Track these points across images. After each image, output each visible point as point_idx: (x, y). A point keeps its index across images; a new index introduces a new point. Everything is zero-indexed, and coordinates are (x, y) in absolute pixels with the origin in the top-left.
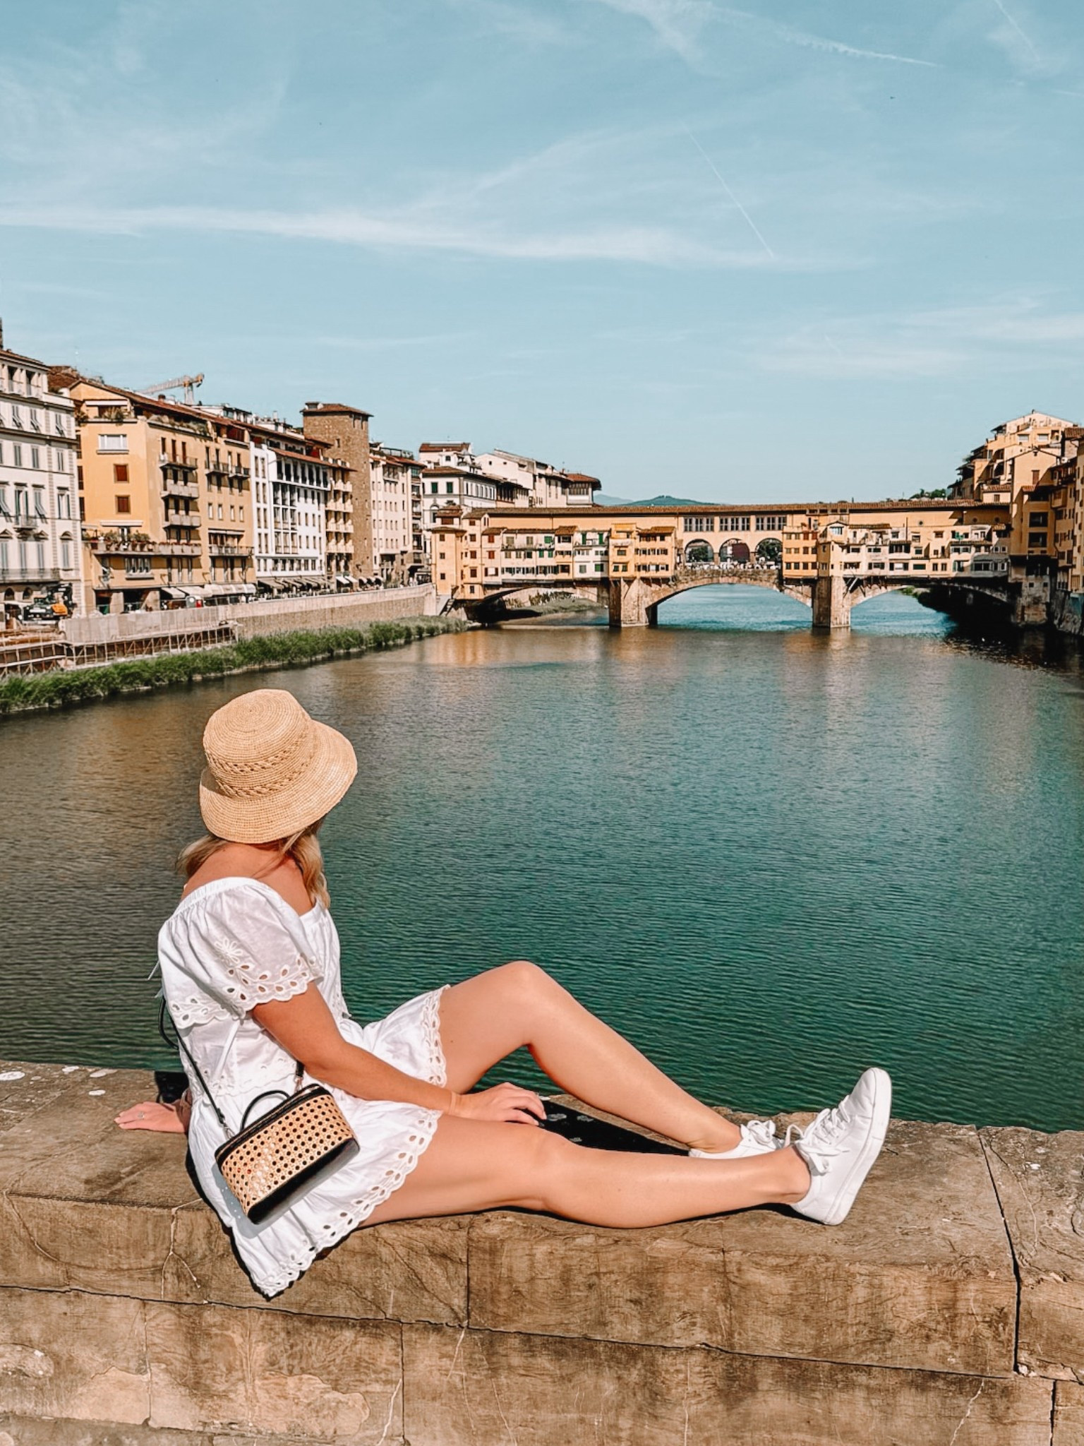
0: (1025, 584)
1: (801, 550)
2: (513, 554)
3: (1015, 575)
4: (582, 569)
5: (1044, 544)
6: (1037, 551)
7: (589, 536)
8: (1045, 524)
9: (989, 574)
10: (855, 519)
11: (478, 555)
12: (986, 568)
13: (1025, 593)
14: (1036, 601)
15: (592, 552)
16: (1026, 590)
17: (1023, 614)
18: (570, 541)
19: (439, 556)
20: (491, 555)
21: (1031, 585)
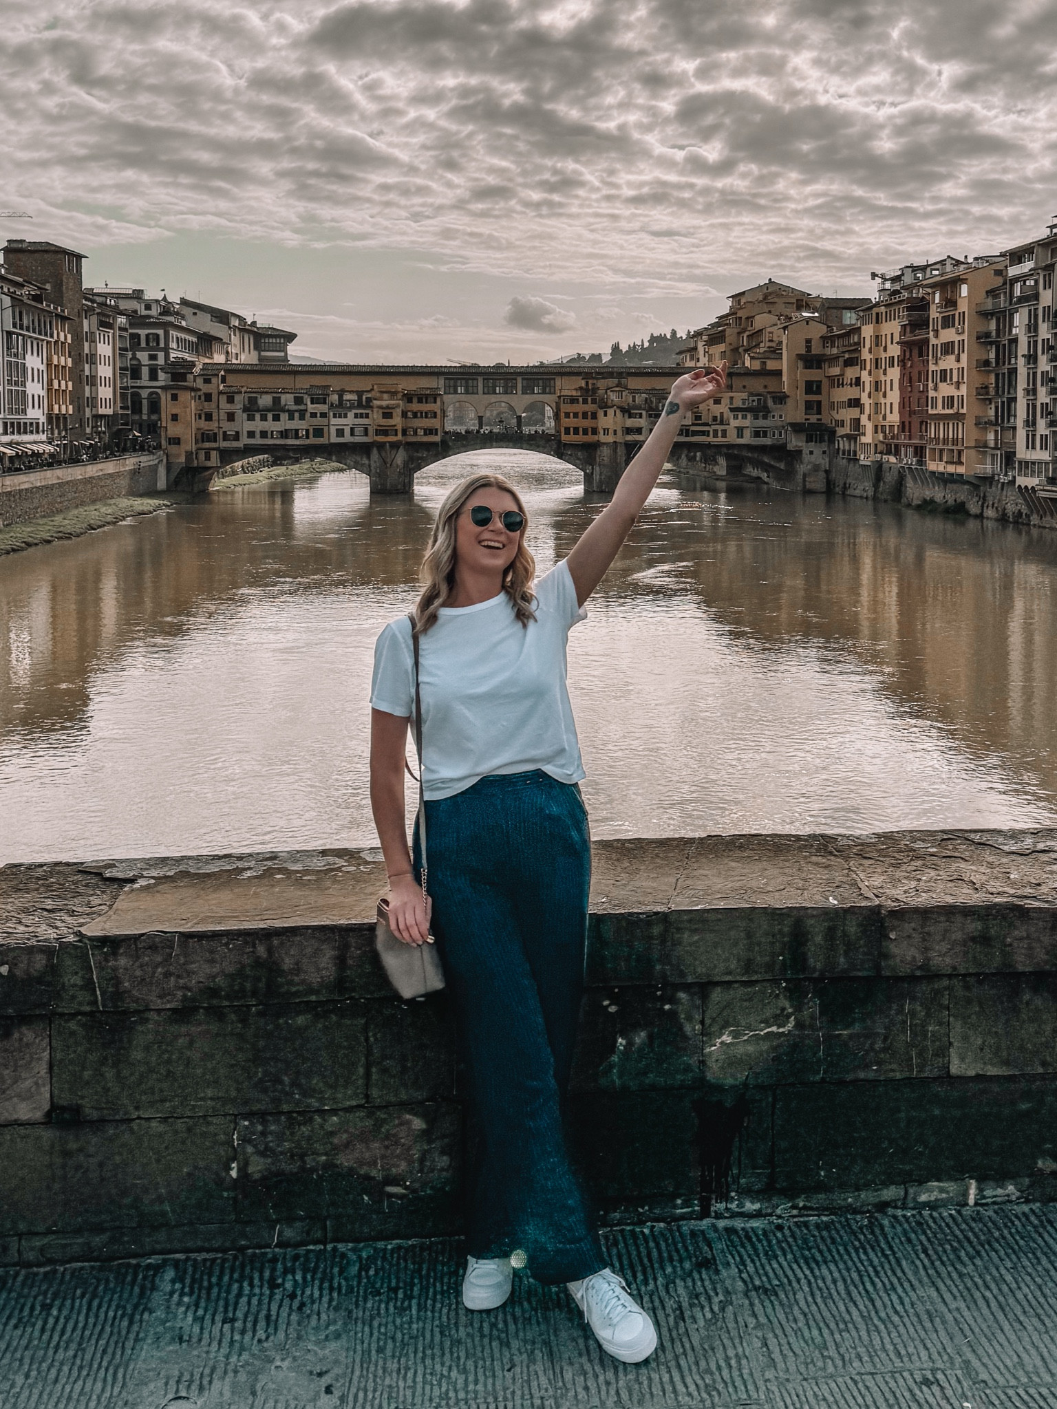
0: (806, 451)
1: (580, 415)
2: (258, 416)
3: (795, 442)
4: (340, 433)
5: (819, 412)
6: (813, 419)
7: (347, 397)
8: (819, 392)
9: (767, 441)
10: (633, 383)
11: (215, 416)
12: (765, 436)
13: (806, 461)
14: (816, 468)
15: (351, 415)
16: (806, 456)
17: (804, 481)
18: (325, 403)
19: (170, 417)
20: (231, 417)
21: (811, 453)
